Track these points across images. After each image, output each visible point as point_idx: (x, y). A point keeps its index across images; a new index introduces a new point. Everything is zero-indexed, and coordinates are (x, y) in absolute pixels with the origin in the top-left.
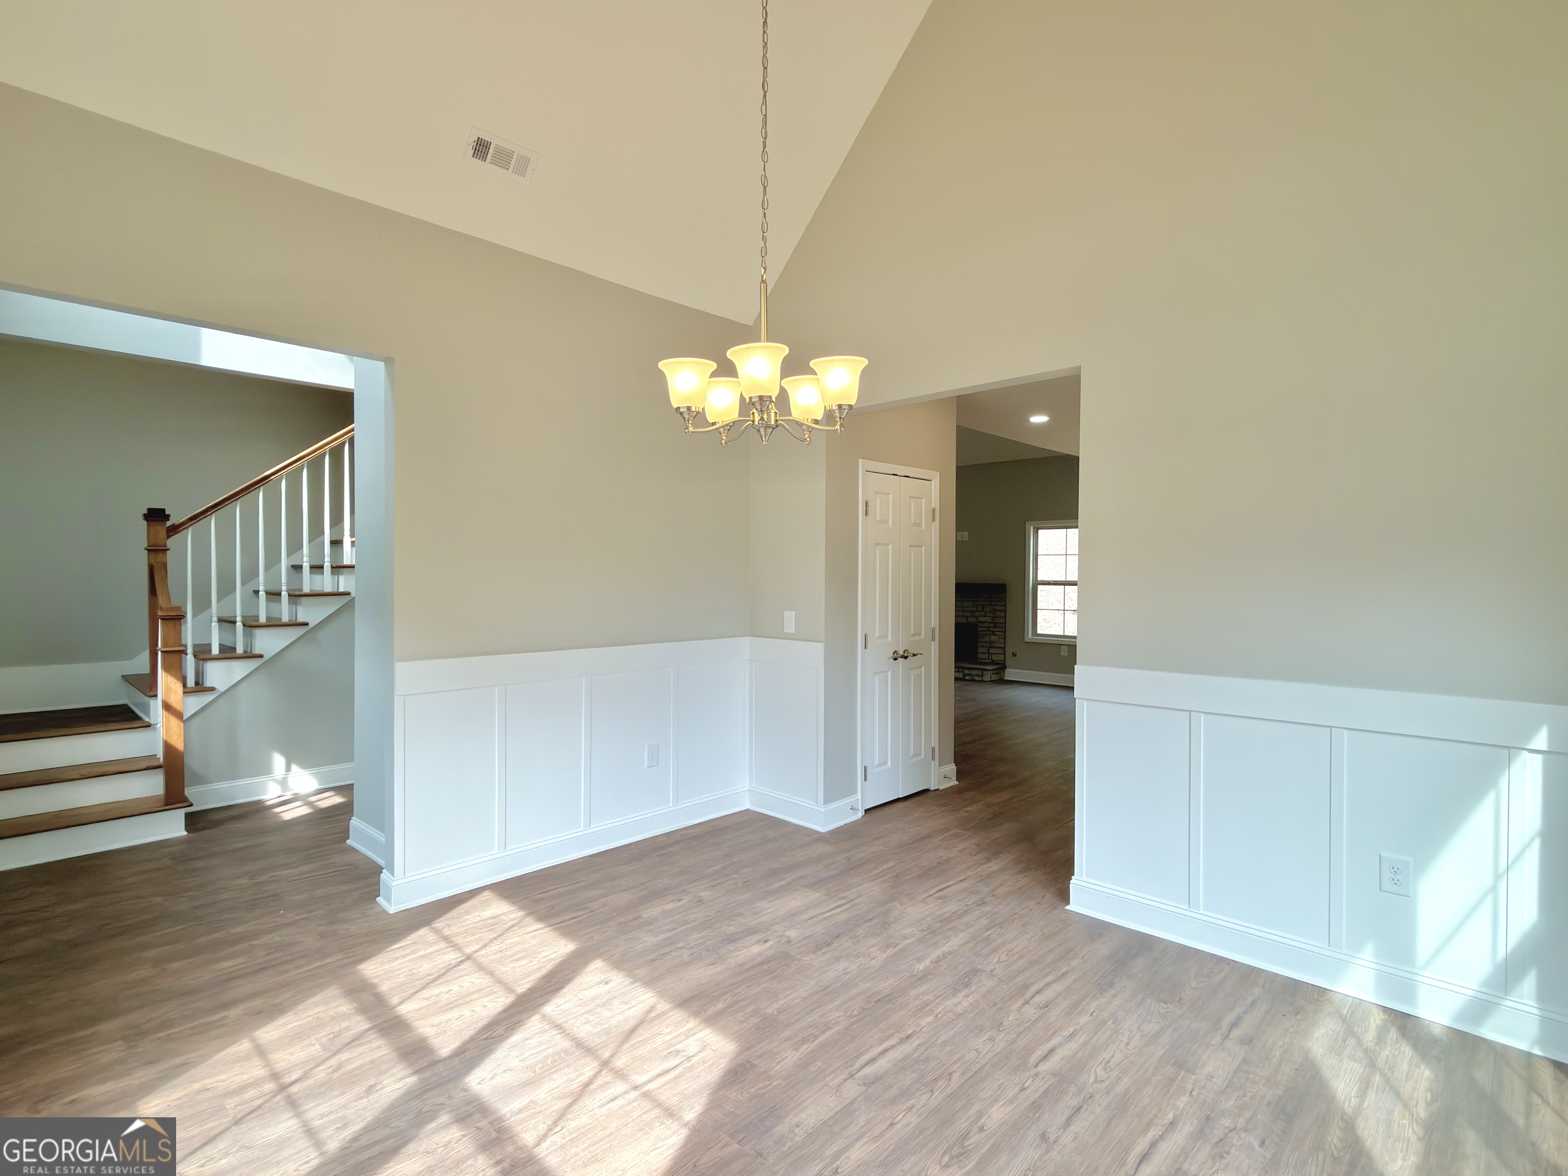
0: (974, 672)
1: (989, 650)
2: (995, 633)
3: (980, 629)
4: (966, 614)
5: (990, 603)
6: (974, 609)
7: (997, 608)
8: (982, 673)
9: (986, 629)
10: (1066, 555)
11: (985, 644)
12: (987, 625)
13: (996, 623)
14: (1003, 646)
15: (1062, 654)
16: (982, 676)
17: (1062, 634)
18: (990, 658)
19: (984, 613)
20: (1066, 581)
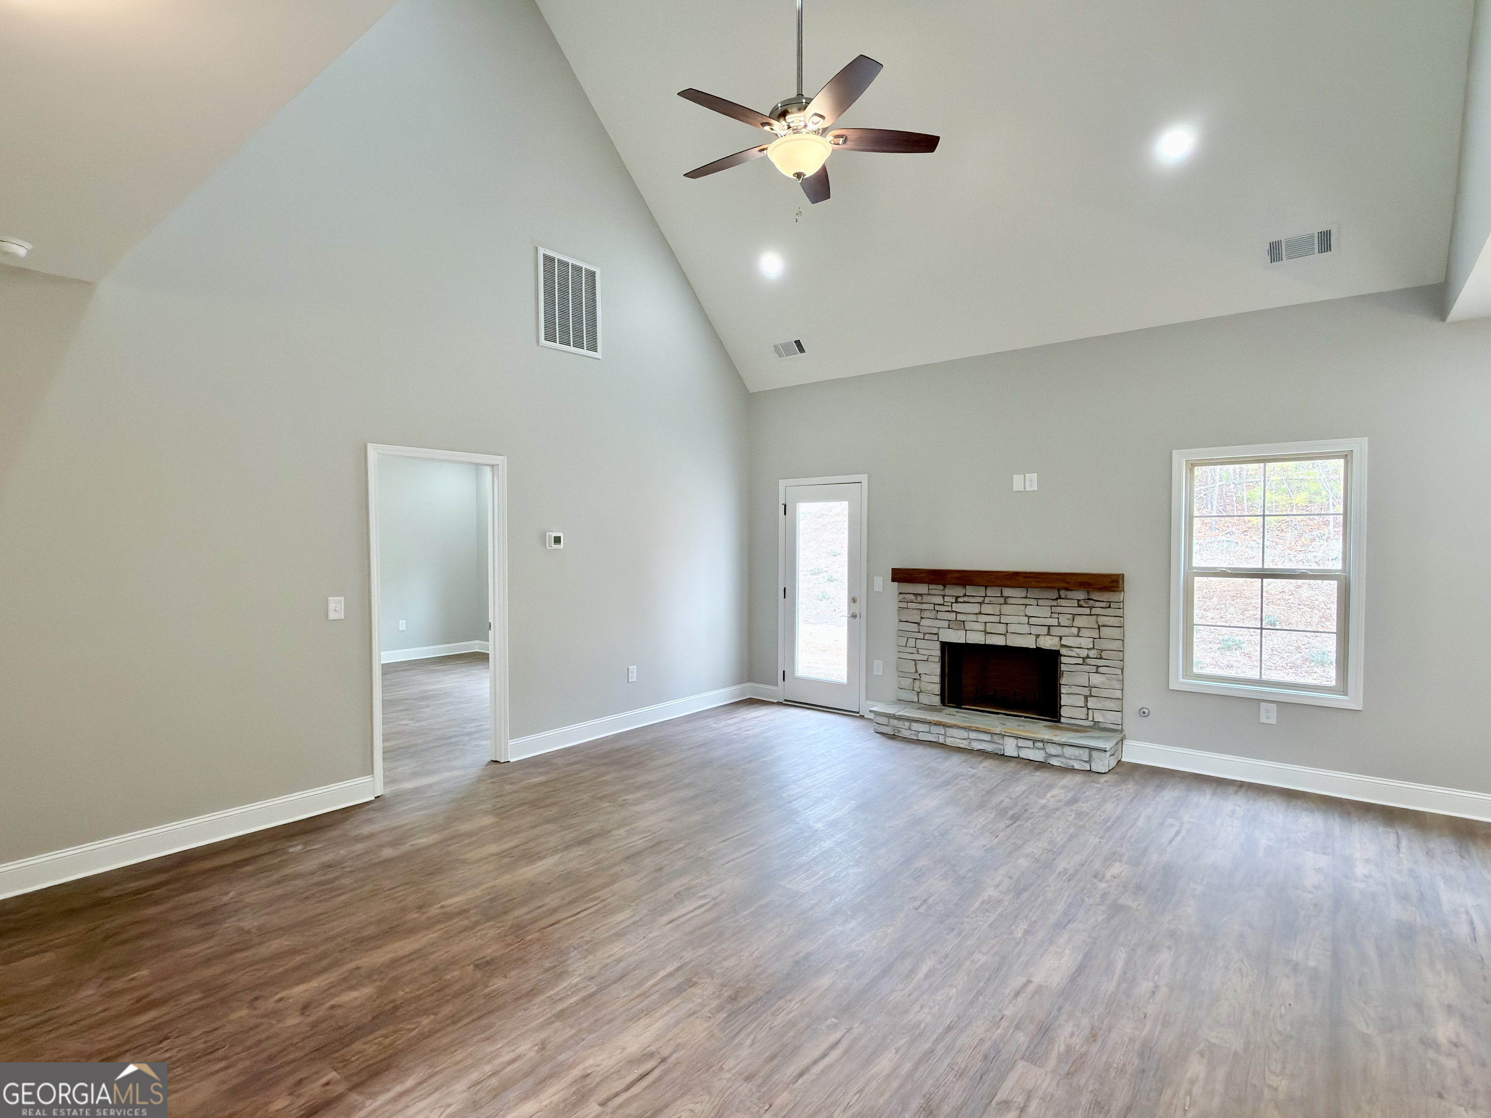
0: (1068, 751)
1: (1086, 701)
2: (1101, 670)
3: (1064, 660)
4: (1035, 630)
5: (1087, 611)
6: (1054, 622)
7: (1102, 620)
8: (1090, 756)
9: (1080, 661)
10: (1264, 516)
11: (1075, 690)
12: (1084, 653)
13: (1102, 651)
14: (1118, 694)
15: (1263, 719)
16: (1089, 762)
17: (1258, 677)
18: (1090, 718)
19: (1075, 630)
20: (1263, 569)
